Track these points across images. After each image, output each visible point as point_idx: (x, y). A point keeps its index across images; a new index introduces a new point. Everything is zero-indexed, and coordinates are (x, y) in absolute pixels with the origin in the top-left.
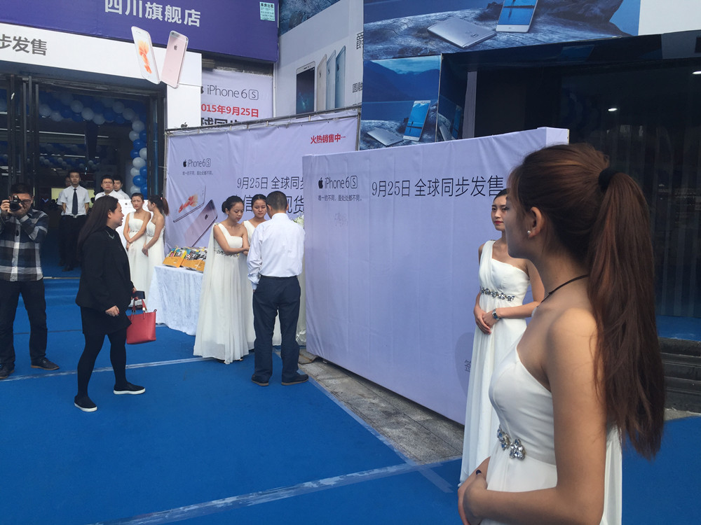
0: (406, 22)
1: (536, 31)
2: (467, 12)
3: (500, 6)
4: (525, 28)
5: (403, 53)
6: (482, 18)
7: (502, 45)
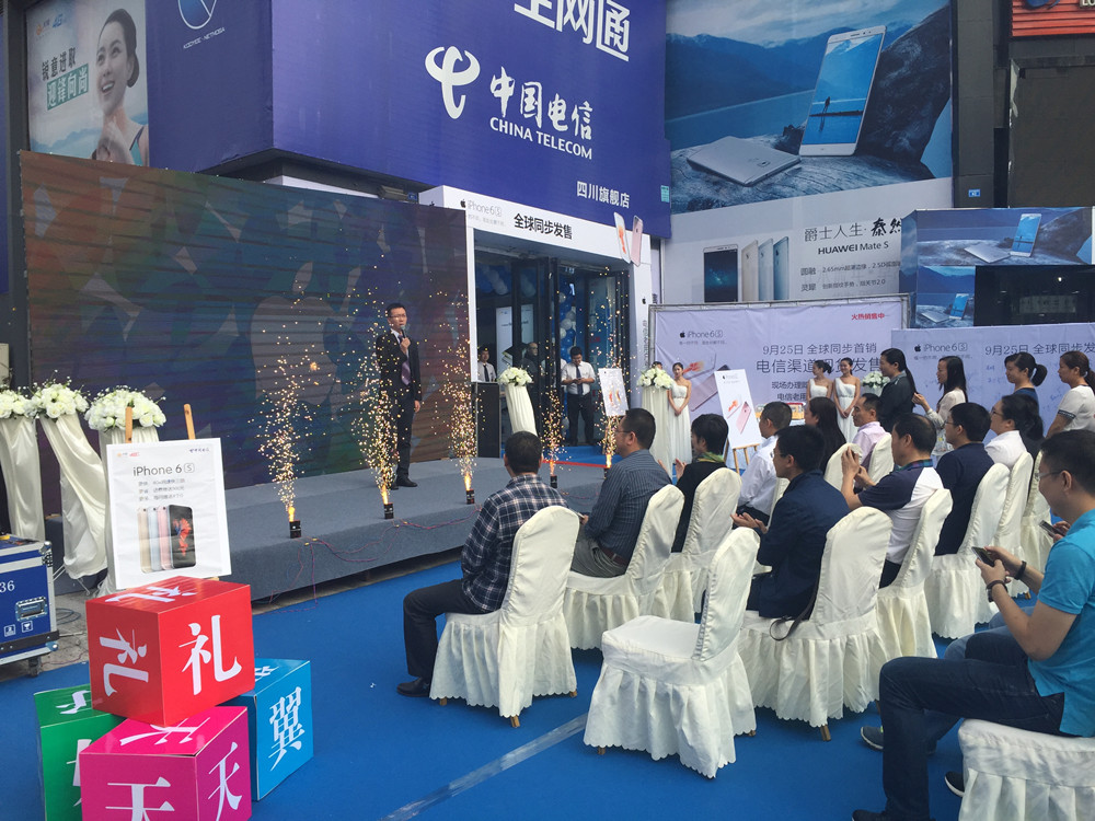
0: (948, 243)
1: (1035, 257)
2: (991, 242)
3: (1012, 240)
4: (1029, 255)
5: (947, 263)
6: (1001, 246)
7: (1014, 263)
